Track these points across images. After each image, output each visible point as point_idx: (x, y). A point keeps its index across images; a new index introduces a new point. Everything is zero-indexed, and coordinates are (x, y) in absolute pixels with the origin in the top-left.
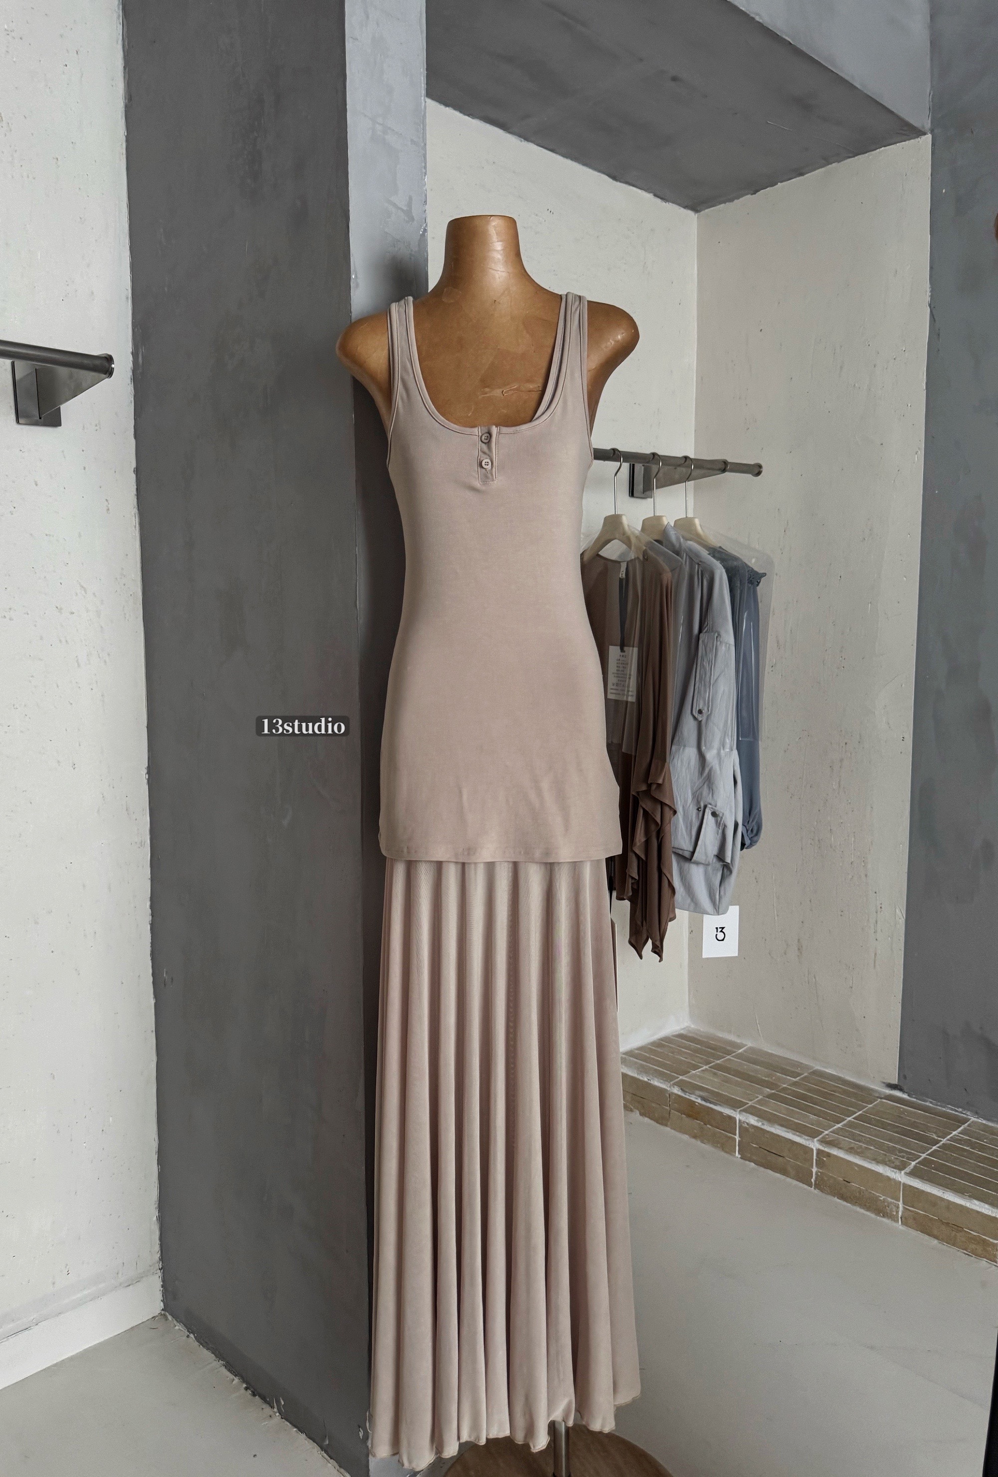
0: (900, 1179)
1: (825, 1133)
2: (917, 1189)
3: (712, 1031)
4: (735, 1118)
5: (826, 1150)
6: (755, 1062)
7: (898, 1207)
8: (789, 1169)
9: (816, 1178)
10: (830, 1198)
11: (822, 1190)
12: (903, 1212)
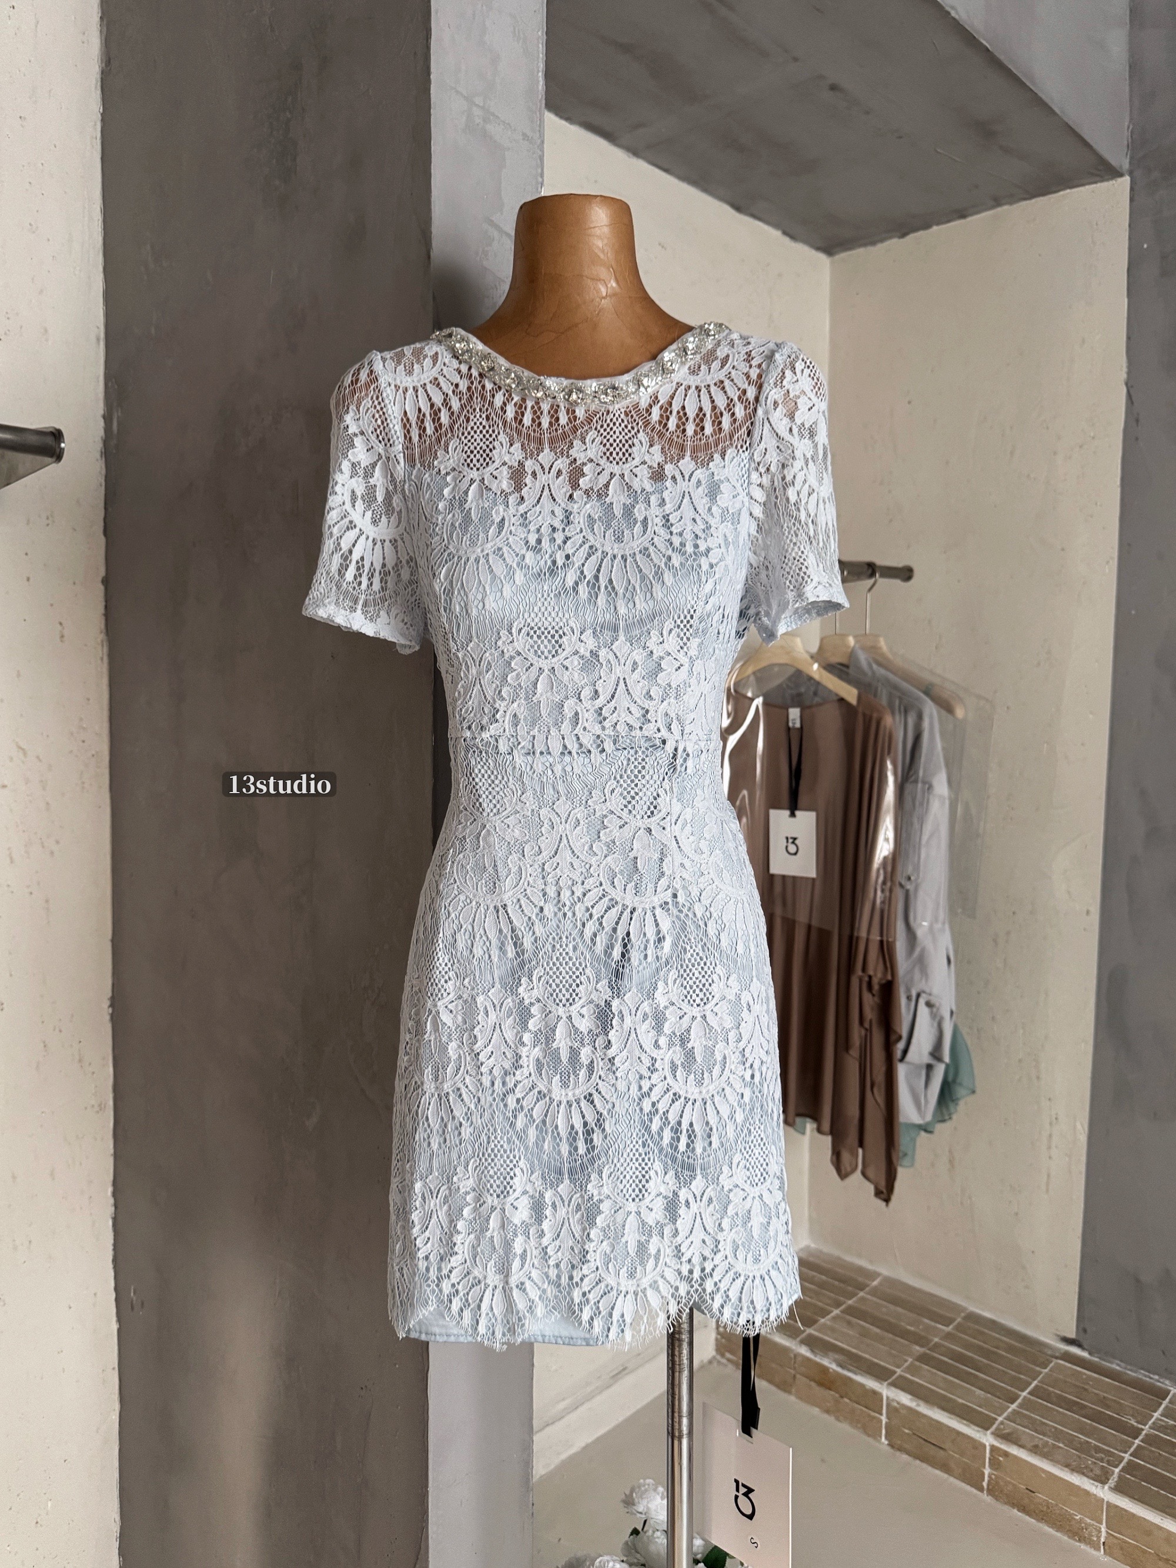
0: (1102, 1496)
1: (997, 1423)
2: (1126, 1511)
3: (836, 1252)
4: (880, 1395)
5: (1004, 1446)
6: (895, 1301)
7: (1100, 1532)
8: (952, 1465)
9: (989, 1481)
10: (1006, 1508)
11: (997, 1498)
12: (1106, 1538)
